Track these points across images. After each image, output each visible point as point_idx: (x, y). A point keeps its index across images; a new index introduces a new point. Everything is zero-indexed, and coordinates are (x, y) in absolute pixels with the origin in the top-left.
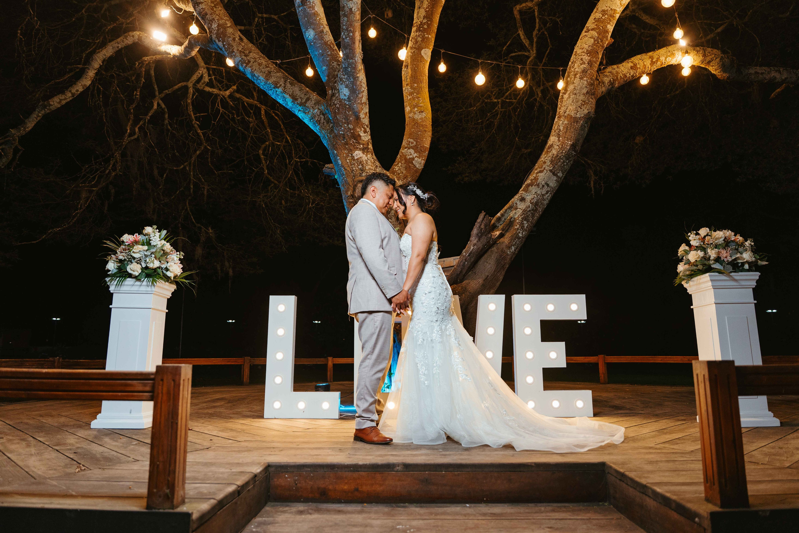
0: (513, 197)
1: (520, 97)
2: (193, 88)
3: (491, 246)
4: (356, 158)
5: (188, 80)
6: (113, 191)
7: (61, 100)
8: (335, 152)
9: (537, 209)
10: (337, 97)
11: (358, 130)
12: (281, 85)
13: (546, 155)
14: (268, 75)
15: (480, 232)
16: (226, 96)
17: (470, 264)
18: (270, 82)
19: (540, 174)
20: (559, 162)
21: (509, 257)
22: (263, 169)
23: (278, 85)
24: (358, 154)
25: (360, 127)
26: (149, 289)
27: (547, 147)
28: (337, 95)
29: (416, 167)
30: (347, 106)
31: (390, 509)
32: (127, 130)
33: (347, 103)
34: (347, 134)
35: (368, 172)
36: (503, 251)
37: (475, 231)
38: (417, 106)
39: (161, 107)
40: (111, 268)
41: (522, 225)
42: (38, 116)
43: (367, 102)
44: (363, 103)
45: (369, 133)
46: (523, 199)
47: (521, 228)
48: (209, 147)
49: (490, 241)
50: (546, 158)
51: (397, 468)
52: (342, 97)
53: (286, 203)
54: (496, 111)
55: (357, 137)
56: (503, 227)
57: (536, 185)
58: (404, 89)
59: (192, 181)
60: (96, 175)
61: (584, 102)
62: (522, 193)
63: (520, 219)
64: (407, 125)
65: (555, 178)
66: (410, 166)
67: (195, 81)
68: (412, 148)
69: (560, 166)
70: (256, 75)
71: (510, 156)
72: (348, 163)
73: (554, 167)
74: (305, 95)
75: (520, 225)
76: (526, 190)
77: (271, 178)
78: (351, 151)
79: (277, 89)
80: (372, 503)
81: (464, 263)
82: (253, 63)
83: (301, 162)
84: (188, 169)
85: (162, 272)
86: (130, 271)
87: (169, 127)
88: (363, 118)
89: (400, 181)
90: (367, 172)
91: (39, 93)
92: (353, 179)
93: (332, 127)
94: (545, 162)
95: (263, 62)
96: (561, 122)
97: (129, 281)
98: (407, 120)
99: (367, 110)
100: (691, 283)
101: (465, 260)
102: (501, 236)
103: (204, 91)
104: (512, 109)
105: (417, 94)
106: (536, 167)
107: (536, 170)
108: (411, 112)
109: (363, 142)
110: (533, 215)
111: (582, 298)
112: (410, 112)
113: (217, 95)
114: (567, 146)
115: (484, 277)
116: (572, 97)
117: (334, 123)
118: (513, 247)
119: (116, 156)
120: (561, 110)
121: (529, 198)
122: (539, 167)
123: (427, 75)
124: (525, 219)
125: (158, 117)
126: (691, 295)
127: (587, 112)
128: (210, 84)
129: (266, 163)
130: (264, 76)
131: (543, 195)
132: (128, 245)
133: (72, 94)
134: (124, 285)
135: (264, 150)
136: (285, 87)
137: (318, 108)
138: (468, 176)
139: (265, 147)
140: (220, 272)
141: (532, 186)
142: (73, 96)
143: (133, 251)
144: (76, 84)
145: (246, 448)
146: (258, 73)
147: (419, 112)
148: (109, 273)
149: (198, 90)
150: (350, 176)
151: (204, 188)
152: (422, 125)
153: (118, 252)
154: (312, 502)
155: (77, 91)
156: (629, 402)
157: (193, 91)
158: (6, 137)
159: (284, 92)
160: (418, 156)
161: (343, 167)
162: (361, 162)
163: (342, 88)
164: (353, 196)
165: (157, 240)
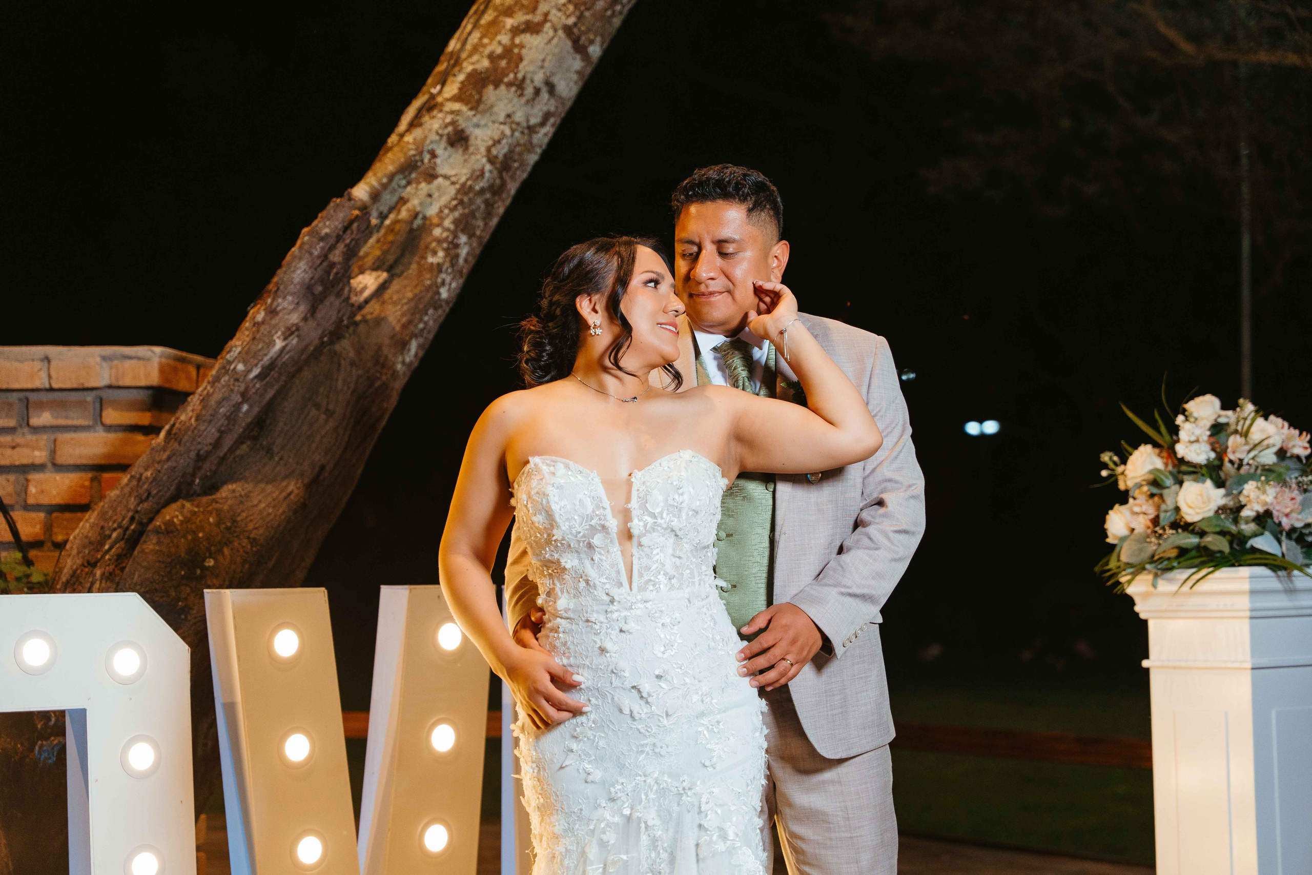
9: (503, 184)
17: (256, 410)
21: (396, 385)
36: (378, 361)
46: (458, 139)
47: (451, 262)
49: (340, 314)
57: (509, 84)
62: (458, 113)
63: (445, 223)
65: (578, 62)
69: (603, 15)
73: (580, 17)
75: (444, 250)
76: (469, 100)
81: (238, 406)
100: (1162, 585)
101: (244, 395)
102: (379, 291)
110: (489, 211)
115: (307, 474)
118: (413, 343)
121: (482, 136)
131: (531, 129)
141: (496, 86)
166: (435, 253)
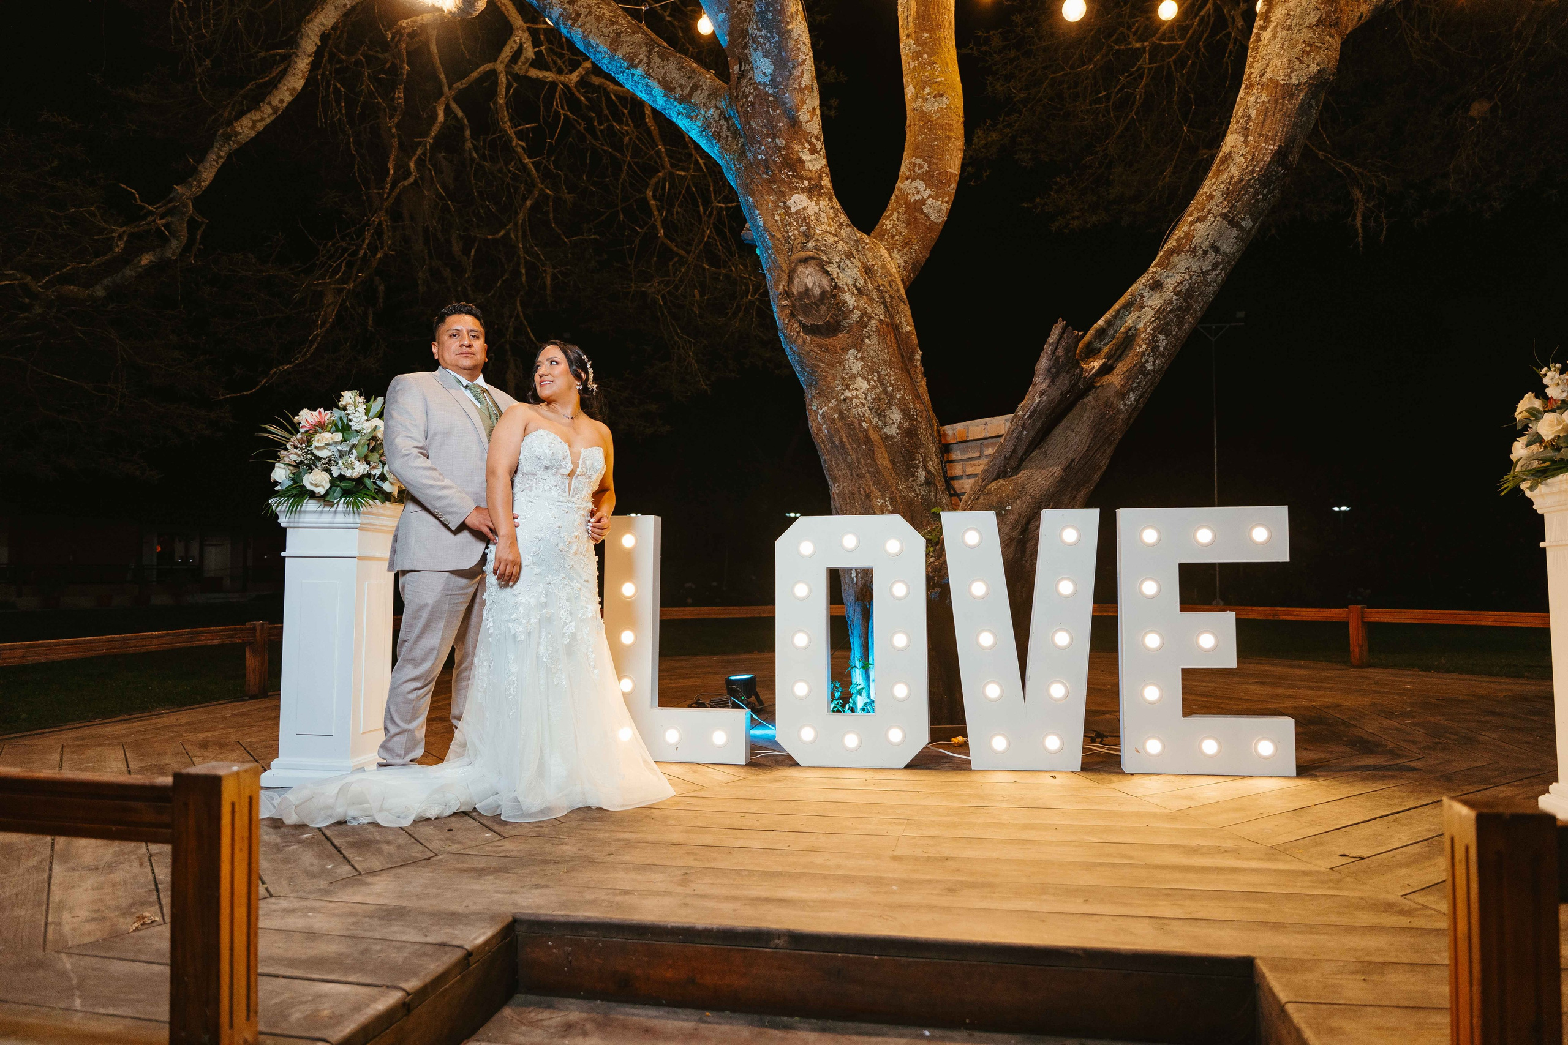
0: (1134, 280)
1: (1193, 34)
2: (507, 73)
3: (1084, 393)
4: (793, 210)
5: (496, 60)
6: (381, 288)
7: (255, 122)
8: (751, 200)
9: (1189, 306)
10: (750, 79)
11: (797, 148)
12: (640, 62)
13: (1214, 180)
14: (616, 41)
15: (1054, 366)
16: (572, 85)
17: (1032, 434)
18: (619, 55)
19: (1198, 225)
20: (1244, 194)
21: (1122, 416)
22: (654, 227)
23: (636, 62)
24: (798, 201)
25: (800, 141)
26: (350, 519)
27: (1218, 161)
28: (750, 75)
29: (929, 219)
30: (771, 99)
31: (756, 1030)
32: (388, 170)
33: (770, 92)
34: (774, 160)
35: (820, 238)
36: (1108, 404)
37: (1043, 363)
38: (929, 82)
39: (456, 117)
40: (281, 478)
41: (1153, 342)
42: (219, 157)
43: (815, 85)
44: (804, 89)
45: (823, 153)
46: (1156, 286)
47: (1152, 350)
48: (548, 191)
49: (1077, 382)
50: (1214, 187)
51: (777, 941)
52: (759, 78)
53: (702, 294)
54: (1137, 70)
55: (794, 165)
56: (1111, 350)
57: (1187, 251)
58: (902, 46)
59: (523, 261)
60: (342, 262)
61: (1310, 45)
62: (1156, 272)
63: (1148, 330)
64: (910, 126)
65: (1235, 232)
66: (916, 219)
67: (508, 59)
68: (920, 177)
69: (1248, 204)
70: (592, 42)
71: (1170, 169)
72: (776, 221)
73: (1233, 207)
74: (689, 78)
75: (1148, 345)
76: (1165, 265)
77: (672, 245)
78: (782, 196)
79: (633, 71)
80: (723, 1010)
81: (1021, 433)
82: (586, 16)
83: (728, 209)
84: (513, 236)
85: (375, 483)
86: (309, 487)
87: (475, 155)
88: (808, 122)
89: (896, 250)
90: (817, 240)
91: (232, 105)
92: (788, 257)
93: (743, 146)
94: (1211, 197)
95: (606, 12)
96: (1252, 99)
97: (310, 505)
98: (909, 114)
99: (816, 103)
100: (1542, 489)
101: (1023, 427)
102: (1106, 369)
103: (529, 77)
104: (1175, 62)
105: (930, 56)
106: (1191, 208)
107: (1190, 216)
108: (917, 97)
109: (809, 174)
110: (1180, 321)
111: (1281, 513)
113: (554, 85)
114: (1264, 154)
115: (1065, 463)
116: (1280, 35)
117: (746, 138)
118: (1131, 394)
119: (374, 221)
120: (1252, 70)
121: (1170, 282)
122: (1197, 209)
123: (953, 9)
124: (1163, 328)
125: (450, 138)
126: (1542, 515)
127: (1316, 70)
128: (539, 62)
129: (662, 215)
130: (608, 43)
131: (1205, 273)
132: (306, 432)
133: (273, 107)
134: (305, 512)
135: (655, 191)
136: (648, 65)
137: (716, 107)
138: (1078, 218)
139: (658, 183)
141: (1179, 255)
142: (275, 112)
143: (315, 444)
144: (277, 89)
145: (502, 860)
146: (595, 38)
147: (934, 97)
148: (277, 488)
149: (517, 77)
150: (782, 250)
151: (545, 271)
152: (941, 125)
153: (288, 446)
154: (602, 1000)
155: (282, 101)
156: (1397, 729)
157: (507, 79)
158: (170, 202)
159: (648, 75)
160: (933, 194)
161: (768, 231)
162: (805, 218)
163: (757, 59)
164: (787, 293)
165: (362, 420)
166: (1141, 346)
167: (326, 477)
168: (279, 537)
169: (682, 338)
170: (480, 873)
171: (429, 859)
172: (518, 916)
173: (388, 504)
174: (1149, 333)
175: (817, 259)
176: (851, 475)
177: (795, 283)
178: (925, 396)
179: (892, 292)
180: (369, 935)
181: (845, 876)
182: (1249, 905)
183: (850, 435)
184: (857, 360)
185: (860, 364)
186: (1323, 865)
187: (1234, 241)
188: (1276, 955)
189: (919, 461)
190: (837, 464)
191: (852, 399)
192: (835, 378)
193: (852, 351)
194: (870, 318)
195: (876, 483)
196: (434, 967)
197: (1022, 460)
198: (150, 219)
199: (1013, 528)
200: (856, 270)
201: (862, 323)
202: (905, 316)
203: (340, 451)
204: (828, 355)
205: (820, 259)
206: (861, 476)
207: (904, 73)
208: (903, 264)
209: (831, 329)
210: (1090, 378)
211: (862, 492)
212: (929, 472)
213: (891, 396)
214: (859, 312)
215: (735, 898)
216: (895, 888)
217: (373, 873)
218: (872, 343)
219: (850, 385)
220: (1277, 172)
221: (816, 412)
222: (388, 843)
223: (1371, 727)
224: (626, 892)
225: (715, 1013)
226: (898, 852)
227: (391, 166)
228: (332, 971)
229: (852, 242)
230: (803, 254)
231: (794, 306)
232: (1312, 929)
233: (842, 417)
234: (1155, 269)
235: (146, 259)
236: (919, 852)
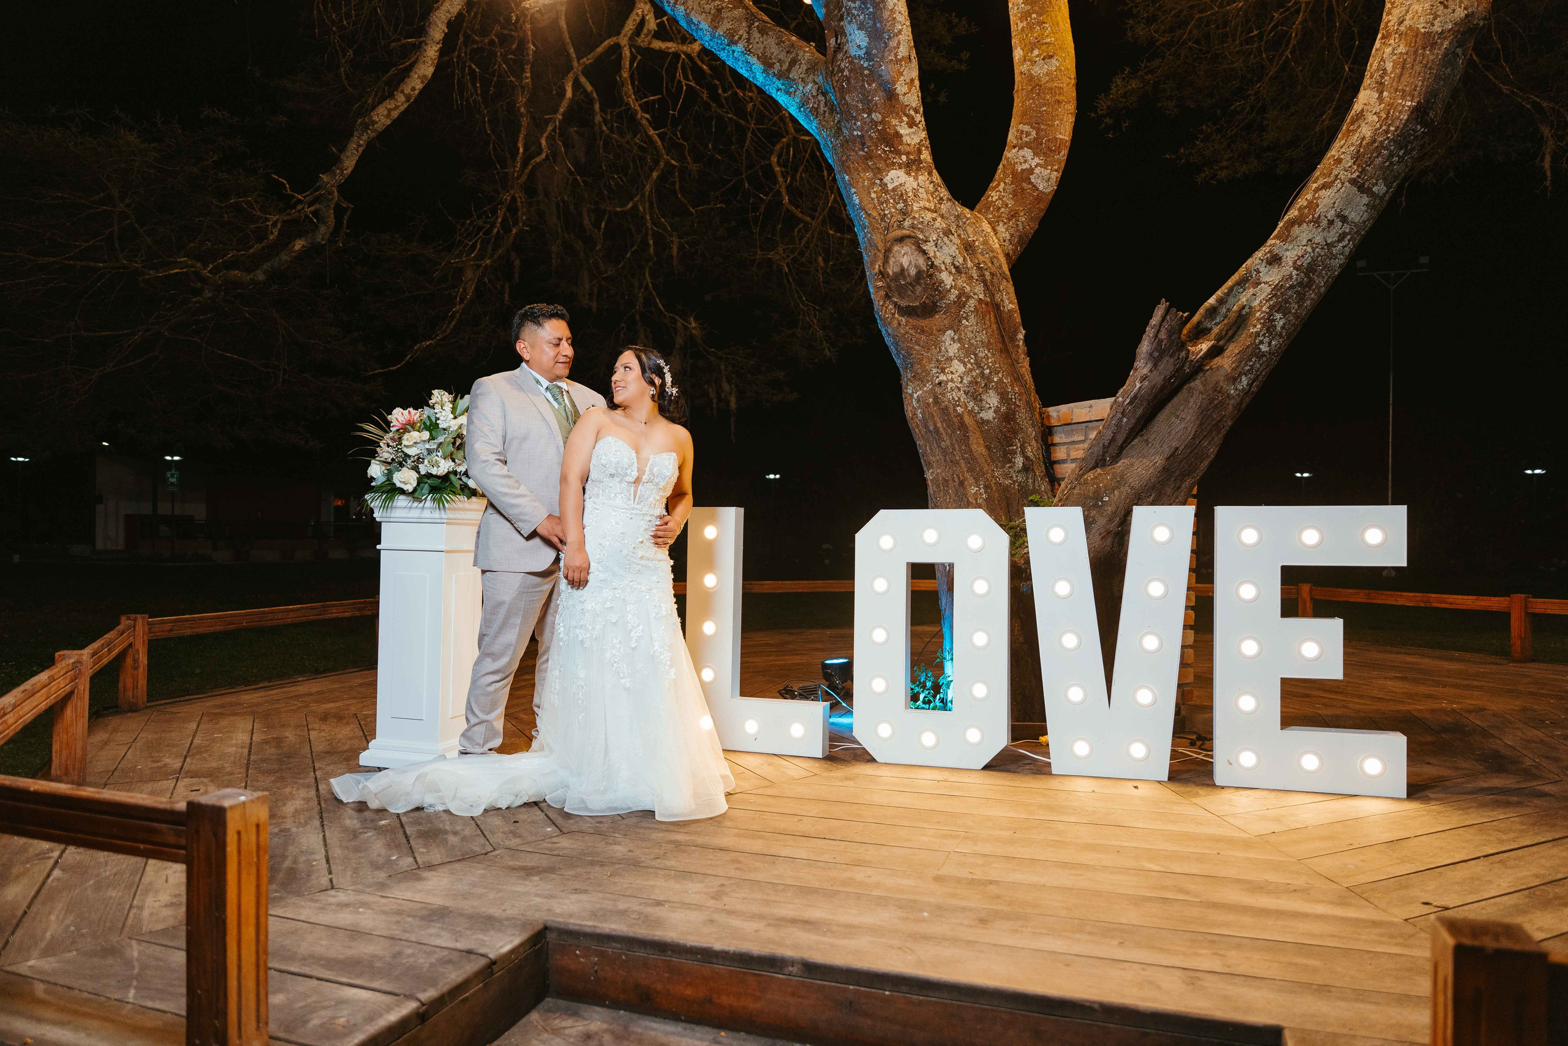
0: (1249, 255)
2: (630, 46)
3: (1191, 377)
4: (890, 187)
5: (619, 33)
6: (517, 262)
7: (390, 111)
9: (1311, 280)
10: (846, 52)
11: (894, 122)
12: (740, 38)
13: (1343, 141)
14: (716, 18)
15: (1156, 349)
16: (694, 55)
17: (1133, 421)
18: (720, 32)
19: (1323, 193)
20: (1377, 157)
21: (1232, 402)
22: (779, 193)
23: (736, 38)
24: (896, 177)
25: (897, 114)
26: (437, 514)
27: (1348, 120)
28: (846, 48)
29: (1037, 189)
30: (866, 72)
32: (518, 149)
33: (865, 65)
34: (870, 136)
35: (917, 216)
36: (1218, 390)
37: (1145, 347)
38: (1037, 44)
39: (585, 91)
40: (376, 475)
41: (1269, 322)
42: (359, 145)
43: (914, 54)
44: (901, 60)
45: (922, 125)
46: (1274, 260)
47: (1268, 330)
48: (673, 162)
49: (1183, 366)
50: (1343, 150)
51: (791, 969)
52: (853, 51)
53: (826, 261)
55: (892, 140)
56: (1221, 331)
57: (1310, 222)
59: (650, 232)
60: (477, 240)
62: (1274, 245)
63: (1264, 309)
64: (1018, 91)
65: (1365, 199)
66: (1023, 190)
67: (631, 32)
68: (1028, 145)
69: (1381, 167)
70: (694, 19)
72: (873, 199)
73: (1363, 171)
74: (788, 52)
75: (1263, 324)
76: (1285, 237)
77: (798, 213)
78: (878, 172)
79: (734, 48)
80: (738, 1031)
81: (1121, 420)
84: (640, 208)
85: (460, 480)
86: (399, 485)
87: (604, 128)
88: (905, 94)
89: (1001, 224)
90: (914, 218)
91: (374, 93)
92: (884, 236)
93: (839, 122)
94: (1339, 161)
96: (1388, 50)
97: (401, 501)
98: (1017, 78)
99: (915, 74)
101: (1123, 413)
102: (1216, 351)
103: (653, 49)
106: (1317, 173)
107: (1315, 182)
109: (908, 149)
110: (1301, 298)
111: (1399, 514)
112: (1024, 59)
113: (676, 55)
114: (1400, 112)
115: (1167, 451)
117: (842, 113)
118: (1244, 378)
119: (506, 199)
120: (1390, 18)
121: (1290, 255)
122: (1323, 174)
124: (1281, 306)
125: (579, 113)
127: (1463, 15)
128: (661, 33)
129: (786, 181)
130: (709, 20)
131: (1329, 246)
132: (398, 431)
133: (405, 95)
134: (396, 507)
135: (779, 157)
136: (748, 40)
137: (814, 81)
138: (1227, 168)
139: (782, 149)
140: (715, 401)
141: (1301, 225)
142: (408, 100)
143: (405, 442)
144: (409, 77)
145: (554, 859)
146: (697, 15)
147: (1043, 59)
148: (373, 484)
149: (640, 50)
150: (878, 228)
151: (672, 241)
152: (1051, 89)
153: (381, 444)
154: (625, 1010)
155: (413, 89)
156: (1542, 741)
157: (631, 52)
158: (316, 191)
159: (748, 51)
160: (1041, 162)
161: (864, 209)
162: (902, 195)
163: (852, 32)
164: (882, 274)
165: (449, 419)
166: (1255, 326)
167: (414, 475)
168: (373, 532)
169: (808, 305)
170: (528, 872)
171: (486, 854)
172: (549, 924)
173: (474, 499)
174: (1264, 312)
175: (913, 237)
176: (945, 461)
177: (891, 263)
178: (1028, 378)
179: (993, 269)
180: (406, 936)
181: (880, 897)
182: (1299, 960)
183: (944, 420)
184: (954, 342)
185: (957, 346)
186: (1398, 914)
187: (1364, 208)
188: (1309, 1026)
189: (1017, 446)
190: (931, 449)
191: (947, 382)
192: (930, 361)
193: (949, 332)
194: (968, 297)
195: (971, 470)
196: (454, 976)
197: (1122, 448)
198: (299, 207)
199: (1111, 520)
200: (954, 248)
201: (960, 304)
202: (1008, 293)
203: (427, 449)
204: (923, 337)
205: (916, 237)
206: (956, 463)
207: (1013, 34)
208: (1008, 237)
209: (928, 310)
210: (1197, 362)
211: (956, 479)
212: (1027, 458)
213: (989, 379)
214: (957, 292)
215: (761, 917)
216: (926, 914)
217: (430, 867)
218: (970, 323)
219: (945, 369)
220: (1415, 131)
221: (911, 396)
222: (455, 833)
223: (1510, 740)
224: (659, 903)
225: (730, 1034)
226: (943, 872)
227: (520, 145)
228: (361, 975)
229: (952, 218)
230: (899, 233)
231: (889, 287)
232: (1360, 995)
233: (937, 401)
234: (1274, 241)
235: (299, 245)
236: (963, 873)
